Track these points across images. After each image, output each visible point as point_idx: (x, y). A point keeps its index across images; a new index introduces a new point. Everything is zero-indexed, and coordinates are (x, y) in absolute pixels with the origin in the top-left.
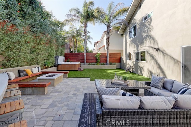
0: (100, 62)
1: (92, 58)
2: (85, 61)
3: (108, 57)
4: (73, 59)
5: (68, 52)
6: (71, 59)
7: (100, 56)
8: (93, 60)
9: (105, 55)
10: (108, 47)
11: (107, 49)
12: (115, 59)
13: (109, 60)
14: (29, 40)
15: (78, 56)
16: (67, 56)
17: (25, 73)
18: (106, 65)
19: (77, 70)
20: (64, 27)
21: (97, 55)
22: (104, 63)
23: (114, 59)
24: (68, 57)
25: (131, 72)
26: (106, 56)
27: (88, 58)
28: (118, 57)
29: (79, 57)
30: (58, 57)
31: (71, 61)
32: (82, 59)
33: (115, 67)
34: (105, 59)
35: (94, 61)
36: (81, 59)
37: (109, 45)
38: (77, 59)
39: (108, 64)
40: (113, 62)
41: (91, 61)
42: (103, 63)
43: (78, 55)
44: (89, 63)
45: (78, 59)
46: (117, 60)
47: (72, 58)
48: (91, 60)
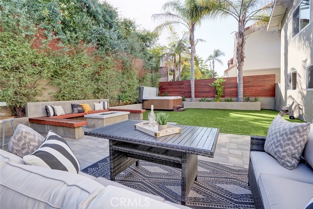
0: (223, 96)
1: (207, 89)
2: (193, 95)
3: (242, 85)
4: (173, 91)
5: (166, 81)
6: (169, 92)
7: (224, 84)
8: (209, 92)
9: (233, 81)
10: (239, 65)
11: (239, 68)
12: (259, 89)
13: (242, 91)
14: (84, 62)
15: (181, 86)
16: (164, 86)
17: (80, 109)
18: (237, 101)
19: (172, 110)
20: (158, 39)
21: (216, 82)
22: (233, 99)
23: (256, 90)
24: (164, 89)
25: (294, 118)
26: (237, 84)
27: (199, 90)
28: (268, 85)
29: (183, 88)
30: (143, 88)
31: (170, 95)
33: (257, 105)
34: (234, 89)
35: (211, 94)
36: (186, 91)
37: (242, 60)
38: (179, 91)
39: (242, 100)
40: (253, 96)
41: (205, 95)
42: (229, 98)
43: (181, 84)
44: (200, 99)
45: (182, 91)
46: (265, 90)
48: (205, 92)
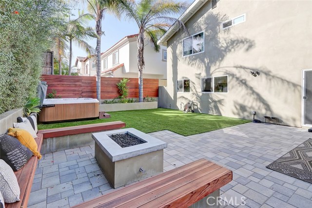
3: (142, 87)
4: (63, 90)
8: (112, 92)
10: (141, 68)
11: (141, 71)
12: (150, 90)
15: (78, 83)
18: (139, 102)
21: (122, 82)
22: (134, 99)
23: (148, 91)
26: (139, 85)
27: (102, 88)
28: (154, 87)
29: (80, 86)
31: (60, 95)
32: (87, 92)
33: (155, 104)
35: (115, 94)
36: (85, 90)
37: (143, 63)
38: (74, 91)
39: (142, 100)
40: (147, 96)
41: (109, 96)
45: (79, 91)
46: (153, 91)
47: (62, 88)
